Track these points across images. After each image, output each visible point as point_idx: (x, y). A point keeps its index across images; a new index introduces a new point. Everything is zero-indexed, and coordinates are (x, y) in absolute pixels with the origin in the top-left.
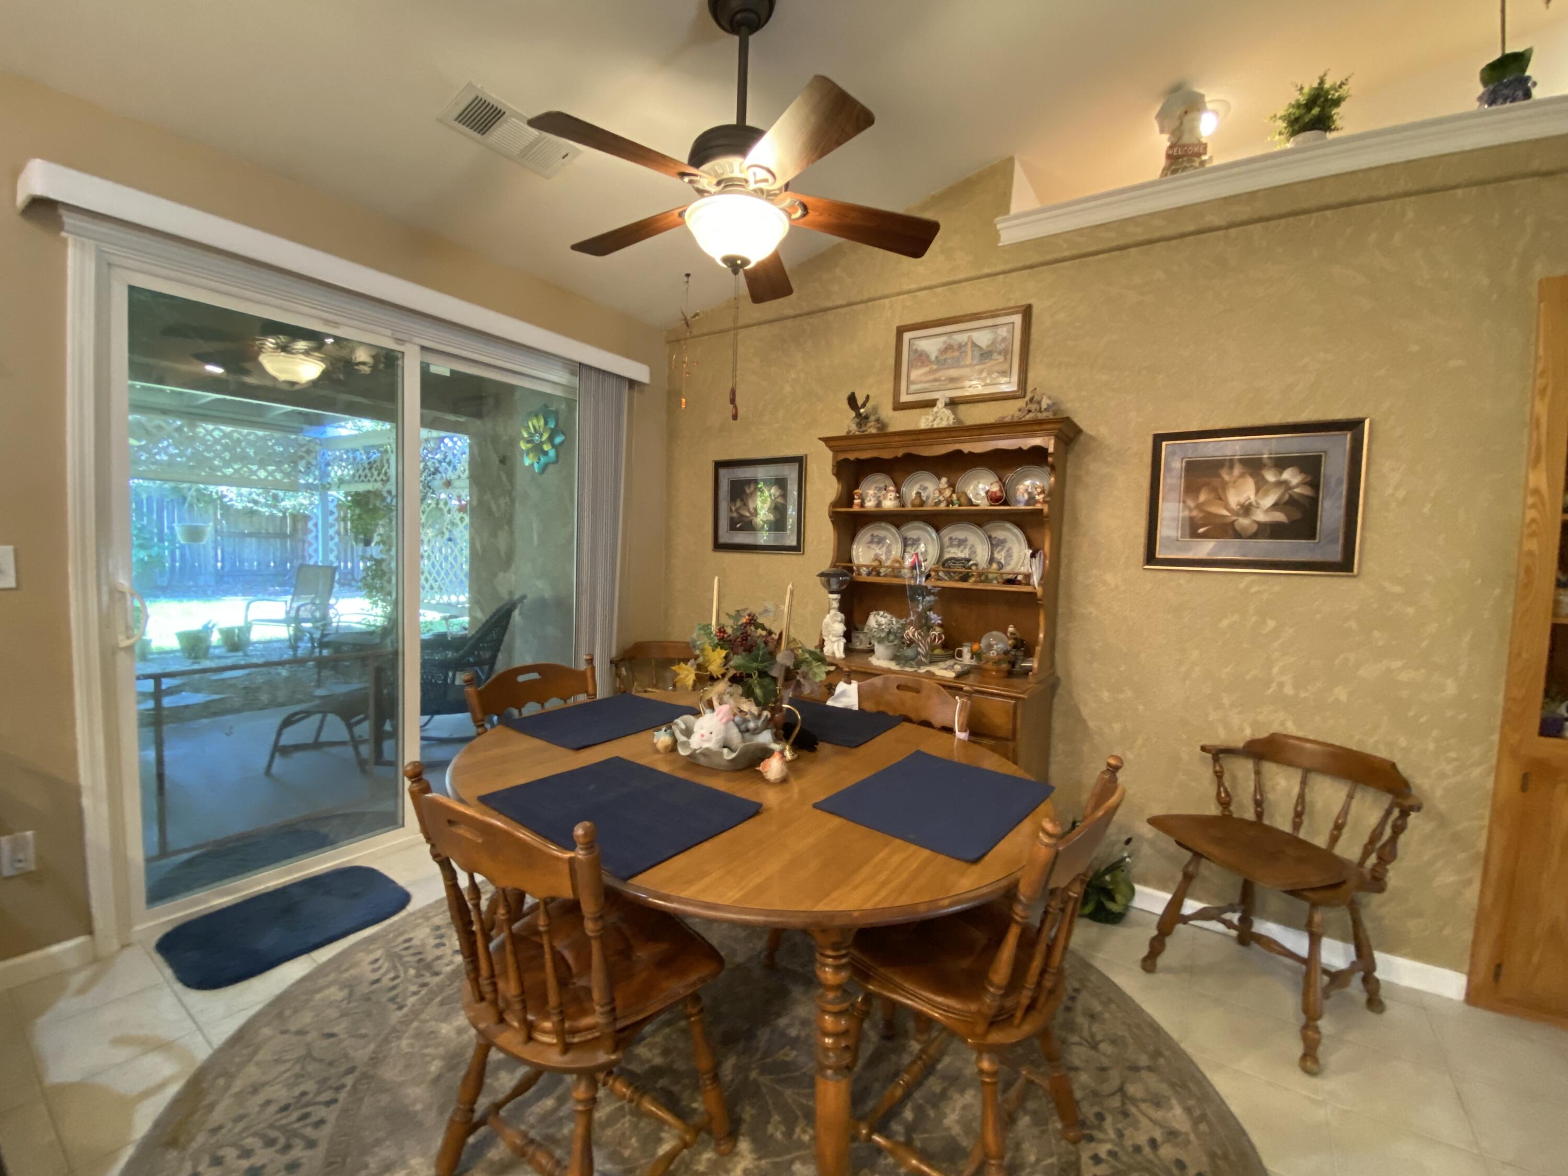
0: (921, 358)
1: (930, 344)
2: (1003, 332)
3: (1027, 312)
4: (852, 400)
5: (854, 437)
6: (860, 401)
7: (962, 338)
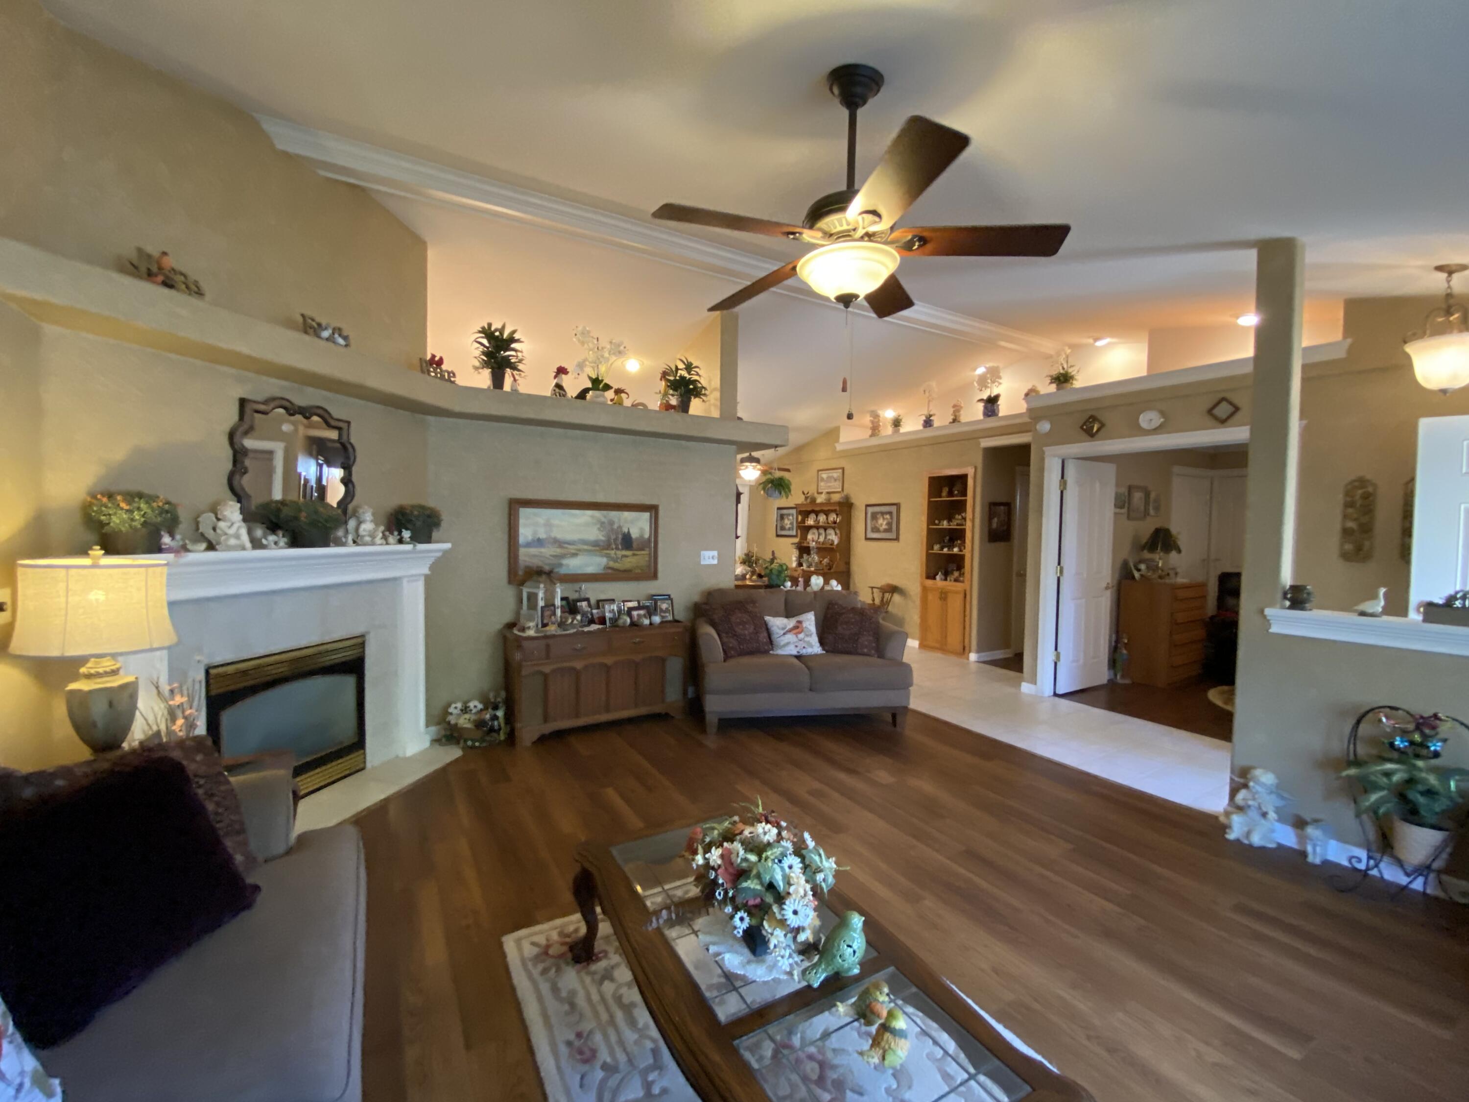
0: (822, 479)
1: (824, 476)
2: (838, 474)
3: (843, 469)
4: (803, 493)
5: (804, 504)
6: (806, 493)
7: (831, 475)
